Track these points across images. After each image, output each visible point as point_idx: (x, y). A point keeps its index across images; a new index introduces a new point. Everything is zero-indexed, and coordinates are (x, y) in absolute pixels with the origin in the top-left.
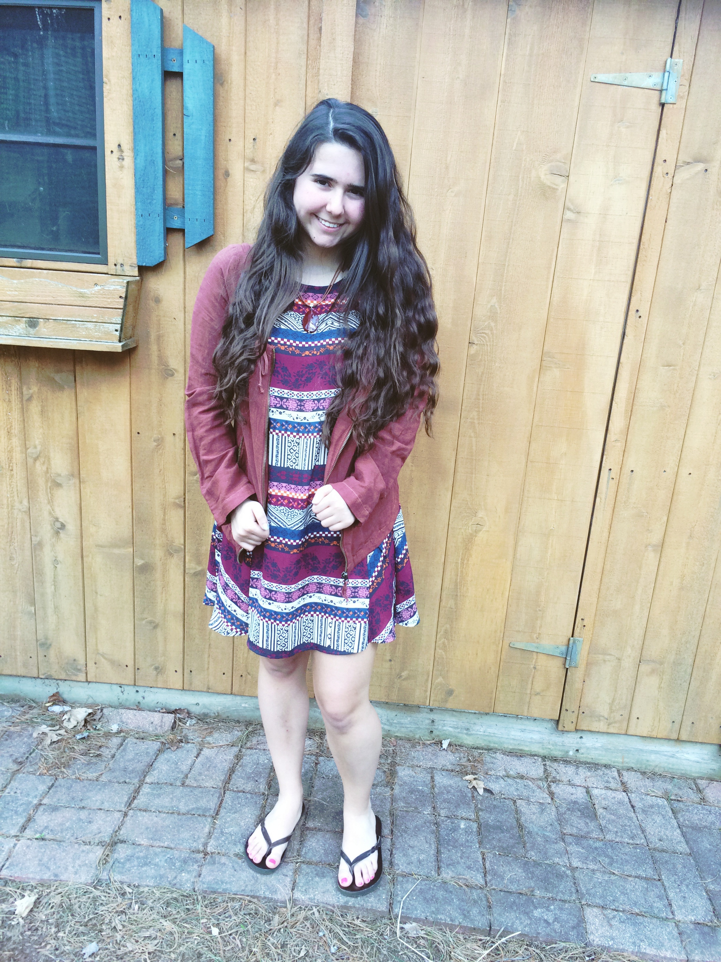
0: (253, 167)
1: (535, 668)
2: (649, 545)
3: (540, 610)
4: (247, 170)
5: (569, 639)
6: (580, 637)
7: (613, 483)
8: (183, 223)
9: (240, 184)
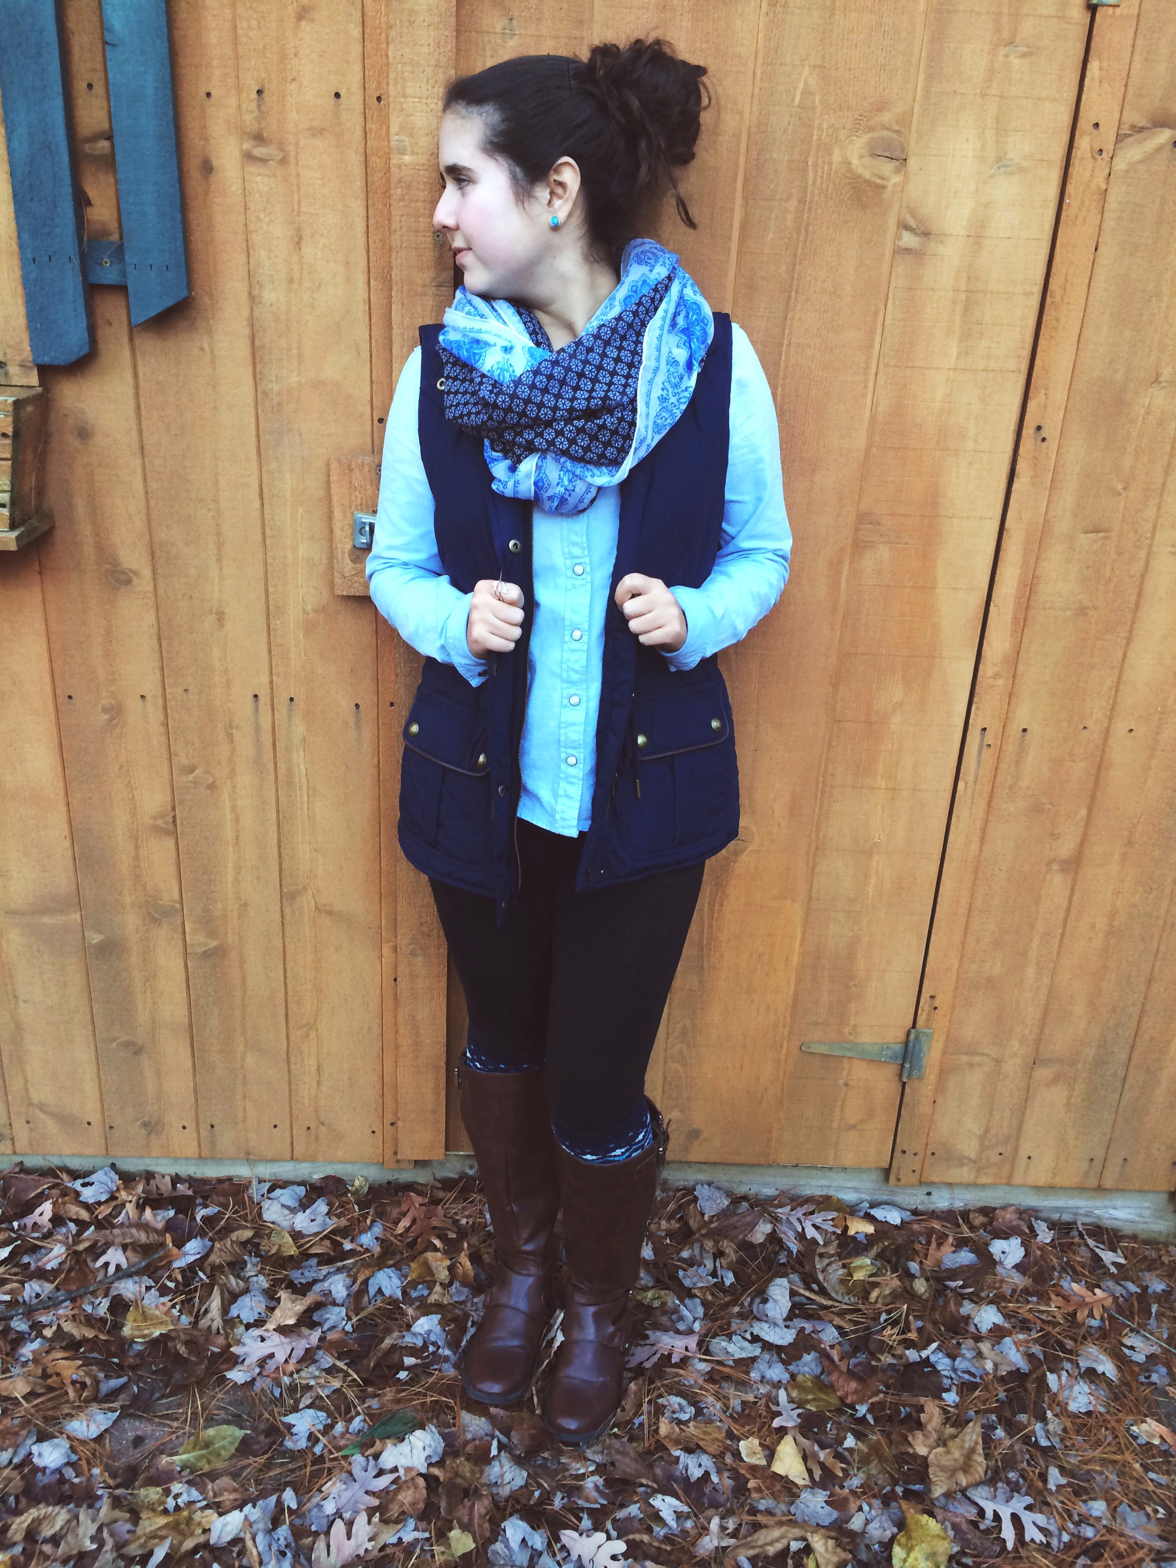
0: (259, 151)
1: (846, 1085)
2: (1054, 860)
3: (855, 986)
4: (248, 157)
5: (908, 1034)
6: (927, 1027)
7: (988, 755)
8: (124, 274)
9: (235, 188)
